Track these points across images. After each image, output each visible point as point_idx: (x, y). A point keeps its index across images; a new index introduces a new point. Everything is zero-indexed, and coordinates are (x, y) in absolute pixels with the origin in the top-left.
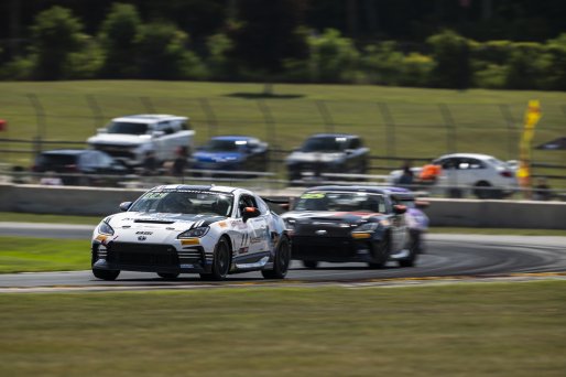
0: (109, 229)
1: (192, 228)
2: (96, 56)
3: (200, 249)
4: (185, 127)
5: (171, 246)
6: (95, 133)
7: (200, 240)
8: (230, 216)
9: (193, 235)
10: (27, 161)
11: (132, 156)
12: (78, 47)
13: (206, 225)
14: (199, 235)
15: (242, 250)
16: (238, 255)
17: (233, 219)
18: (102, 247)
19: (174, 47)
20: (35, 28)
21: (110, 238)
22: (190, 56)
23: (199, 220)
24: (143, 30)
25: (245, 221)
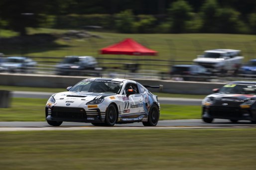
0: (53, 100)
1: (94, 99)
2: (198, 22)
3: (98, 110)
4: (239, 55)
5: (82, 109)
6: (196, 57)
7: (98, 105)
8: (119, 94)
9: (95, 103)
10: (166, 70)
11: (213, 68)
12: (190, 18)
13: (102, 98)
14: (98, 103)
15: (125, 111)
16: (122, 114)
17: (121, 95)
18: (50, 109)
19: (234, 19)
20: (171, 9)
21: (53, 105)
22: (241, 23)
23: (99, 96)
24: (221, 11)
25: (128, 96)
